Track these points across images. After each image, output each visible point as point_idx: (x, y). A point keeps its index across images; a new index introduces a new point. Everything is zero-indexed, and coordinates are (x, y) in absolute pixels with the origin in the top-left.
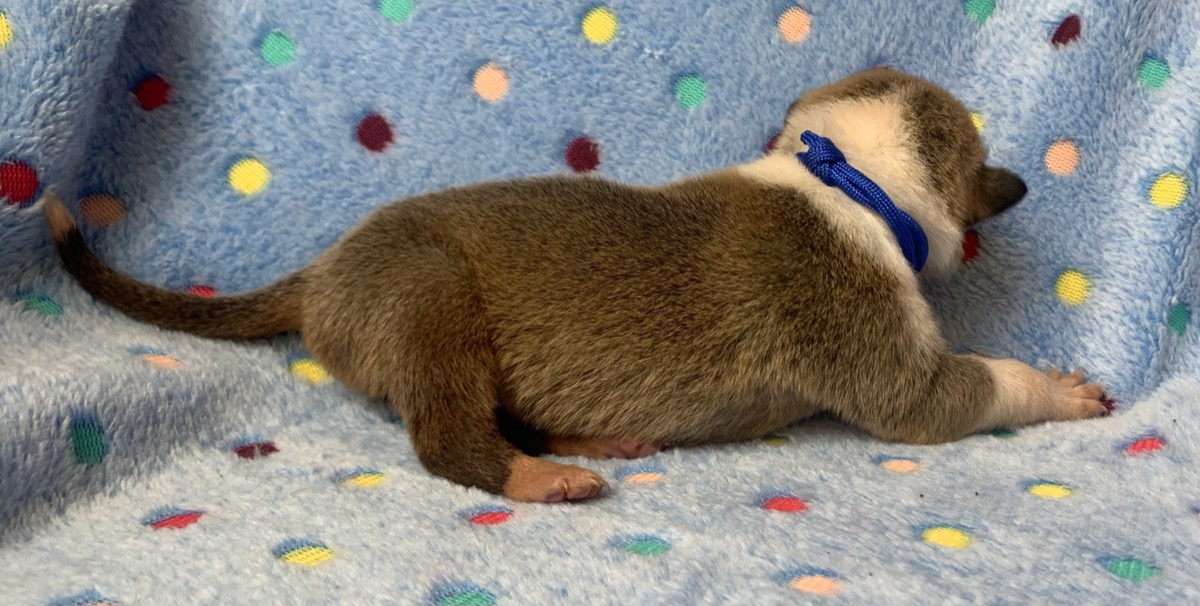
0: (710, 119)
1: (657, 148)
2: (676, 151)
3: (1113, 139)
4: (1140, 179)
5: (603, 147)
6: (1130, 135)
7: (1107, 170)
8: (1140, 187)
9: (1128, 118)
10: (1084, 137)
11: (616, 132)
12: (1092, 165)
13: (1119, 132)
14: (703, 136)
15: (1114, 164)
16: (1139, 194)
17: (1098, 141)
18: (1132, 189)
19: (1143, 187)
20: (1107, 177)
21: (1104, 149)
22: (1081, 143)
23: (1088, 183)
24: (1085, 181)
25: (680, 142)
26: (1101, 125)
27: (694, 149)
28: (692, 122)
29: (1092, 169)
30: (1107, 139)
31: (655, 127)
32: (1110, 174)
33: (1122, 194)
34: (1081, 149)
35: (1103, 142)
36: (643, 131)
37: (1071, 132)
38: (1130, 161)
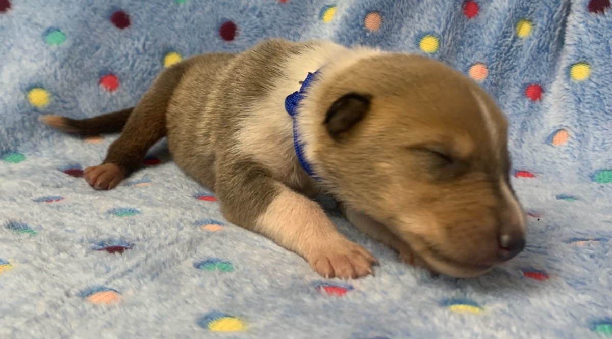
0: (190, 11)
1: (163, 23)
2: (173, 26)
3: (400, 13)
4: (415, 35)
5: (132, 17)
6: (410, 12)
7: (397, 29)
8: (415, 40)
9: (409, 3)
10: (385, 11)
11: (140, 10)
12: (389, 26)
13: (404, 10)
14: (186, 20)
15: (400, 27)
16: (414, 43)
17: (393, 14)
18: (410, 40)
19: (416, 40)
20: (396, 33)
21: (396, 18)
22: (383, 14)
23: (387, 36)
24: (384, 34)
25: (175, 22)
26: (395, 5)
27: (182, 26)
28: (181, 12)
29: (389, 28)
30: (398, 13)
31: (161, 11)
32: (398, 32)
33: (406, 42)
34: (384, 17)
35: (395, 15)
36: (155, 12)
37: (379, 8)
38: (409, 25)
